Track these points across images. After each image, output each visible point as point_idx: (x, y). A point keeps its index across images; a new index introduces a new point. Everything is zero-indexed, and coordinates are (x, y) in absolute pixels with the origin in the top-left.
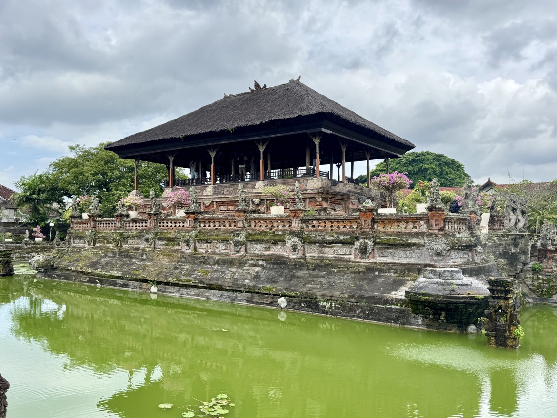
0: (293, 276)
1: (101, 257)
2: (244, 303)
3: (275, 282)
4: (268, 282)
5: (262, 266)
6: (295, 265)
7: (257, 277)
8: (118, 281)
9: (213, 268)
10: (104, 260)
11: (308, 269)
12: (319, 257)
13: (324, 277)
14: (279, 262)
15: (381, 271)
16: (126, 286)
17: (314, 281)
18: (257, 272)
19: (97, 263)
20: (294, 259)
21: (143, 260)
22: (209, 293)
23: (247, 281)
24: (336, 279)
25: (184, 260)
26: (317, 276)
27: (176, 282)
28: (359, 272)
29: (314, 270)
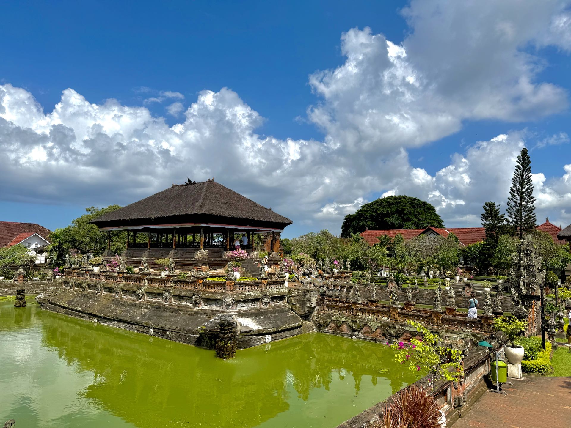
0: (161, 316)
1: (76, 297)
2: (135, 331)
3: (151, 319)
4: (147, 319)
5: (150, 308)
6: (164, 309)
7: (144, 316)
8: (80, 314)
9: (125, 309)
10: (76, 299)
11: (170, 312)
12: (178, 304)
13: (175, 317)
14: (157, 307)
15: (201, 314)
16: (82, 317)
17: (168, 320)
18: (146, 312)
19: (72, 301)
20: (165, 305)
21: (95, 301)
22: (120, 324)
23: (138, 318)
24: (179, 318)
25: (113, 302)
26: (172, 316)
27: (106, 317)
28: (191, 315)
29: (172, 312)
